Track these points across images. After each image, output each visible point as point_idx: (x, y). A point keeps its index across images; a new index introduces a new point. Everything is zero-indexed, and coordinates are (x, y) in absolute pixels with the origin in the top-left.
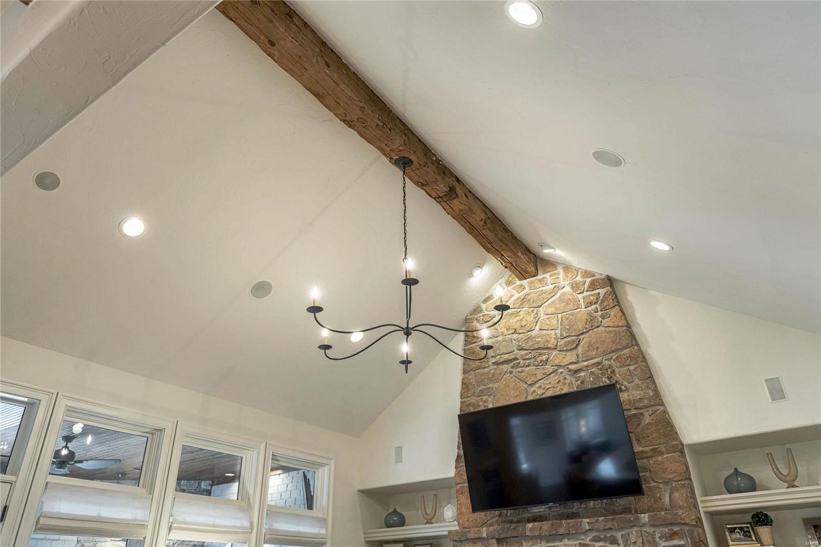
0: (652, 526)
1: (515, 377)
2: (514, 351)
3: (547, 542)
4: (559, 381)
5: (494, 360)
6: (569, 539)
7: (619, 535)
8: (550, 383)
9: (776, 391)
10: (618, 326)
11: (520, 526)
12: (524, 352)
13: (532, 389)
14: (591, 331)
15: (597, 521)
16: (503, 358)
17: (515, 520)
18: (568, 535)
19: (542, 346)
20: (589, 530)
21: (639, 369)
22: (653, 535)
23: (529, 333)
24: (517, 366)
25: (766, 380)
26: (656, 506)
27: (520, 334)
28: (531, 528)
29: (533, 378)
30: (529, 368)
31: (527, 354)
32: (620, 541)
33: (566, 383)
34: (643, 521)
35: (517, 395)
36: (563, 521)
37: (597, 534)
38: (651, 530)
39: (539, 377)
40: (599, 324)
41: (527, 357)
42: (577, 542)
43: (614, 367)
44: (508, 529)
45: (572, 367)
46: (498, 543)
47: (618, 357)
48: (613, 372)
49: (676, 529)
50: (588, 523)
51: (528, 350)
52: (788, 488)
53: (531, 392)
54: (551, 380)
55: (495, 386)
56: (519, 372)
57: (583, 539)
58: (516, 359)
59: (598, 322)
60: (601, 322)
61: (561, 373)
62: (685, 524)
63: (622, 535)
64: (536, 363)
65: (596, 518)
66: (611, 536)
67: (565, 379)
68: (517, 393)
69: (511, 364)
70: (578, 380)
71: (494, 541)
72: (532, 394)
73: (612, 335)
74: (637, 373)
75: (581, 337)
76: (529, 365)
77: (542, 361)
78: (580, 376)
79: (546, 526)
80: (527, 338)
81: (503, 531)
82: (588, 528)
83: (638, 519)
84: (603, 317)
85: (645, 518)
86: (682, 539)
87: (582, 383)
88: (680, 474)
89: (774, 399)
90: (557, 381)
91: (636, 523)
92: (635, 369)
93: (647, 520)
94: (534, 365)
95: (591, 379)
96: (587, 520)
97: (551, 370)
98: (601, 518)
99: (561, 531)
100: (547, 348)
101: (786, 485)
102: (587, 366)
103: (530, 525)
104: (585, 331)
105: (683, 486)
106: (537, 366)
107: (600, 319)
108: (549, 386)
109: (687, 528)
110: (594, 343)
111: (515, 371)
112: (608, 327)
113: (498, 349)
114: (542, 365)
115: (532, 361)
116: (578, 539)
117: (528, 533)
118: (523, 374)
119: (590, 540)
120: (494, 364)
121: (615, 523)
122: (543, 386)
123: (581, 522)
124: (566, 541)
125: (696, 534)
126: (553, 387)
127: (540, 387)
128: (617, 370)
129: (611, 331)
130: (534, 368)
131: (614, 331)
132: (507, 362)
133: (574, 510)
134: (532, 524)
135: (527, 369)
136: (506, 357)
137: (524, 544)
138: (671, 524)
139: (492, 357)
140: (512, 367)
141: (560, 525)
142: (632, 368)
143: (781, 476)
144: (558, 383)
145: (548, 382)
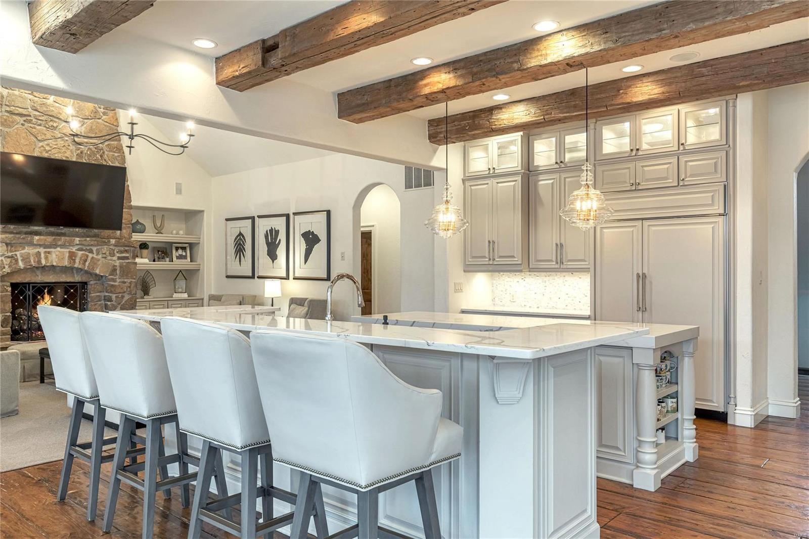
0: (116, 246)
1: (27, 130)
2: (28, 109)
3: (44, 248)
4: (64, 146)
5: (8, 109)
6: (61, 248)
7: (94, 249)
8: (56, 145)
9: (179, 191)
10: (113, 125)
11: (28, 237)
12: (37, 113)
13: (41, 144)
14: (93, 120)
15: (85, 240)
16: (17, 110)
17: (15, 231)
18: (62, 246)
19: (55, 115)
20: (79, 244)
21: (120, 157)
22: (114, 250)
23: (44, 100)
24: (30, 121)
25: (176, 183)
26: (112, 235)
27: (35, 97)
28: (38, 240)
29: (43, 137)
30: (40, 127)
31: (40, 116)
32: (95, 252)
33: (69, 149)
34: (111, 243)
35: (27, 144)
36: (63, 238)
37: (81, 247)
38: (113, 248)
39: (48, 136)
40: (100, 117)
41: (40, 118)
42: (68, 250)
43: (105, 150)
44: (19, 238)
45: (76, 139)
46: (7, 246)
47: (109, 144)
48: (104, 153)
49: (127, 248)
50: (79, 241)
51: (42, 113)
52: (157, 233)
53: (39, 146)
54: (58, 143)
55: (6, 130)
56: (31, 127)
57: (71, 249)
58: (30, 116)
59: (100, 115)
60: (102, 117)
61: (67, 140)
62: (133, 247)
63: (97, 249)
64: (47, 126)
65: (84, 239)
66: (90, 249)
67: (69, 146)
68: (27, 143)
69: (25, 118)
70: (79, 150)
71: (4, 244)
72: (40, 148)
73: (108, 129)
74: (119, 159)
75: (86, 121)
76: (40, 125)
77: (52, 126)
78: (80, 148)
79: (50, 239)
80: (41, 103)
81: (14, 239)
82: (78, 243)
83: (109, 241)
84: (104, 114)
85: (113, 241)
86: (128, 253)
87: (81, 153)
88: (129, 221)
89: (177, 193)
90: (63, 145)
91: (108, 244)
92: (118, 156)
93: (114, 243)
94: (45, 126)
95: (88, 153)
96: (78, 239)
97: (60, 136)
98: (88, 239)
99: (60, 243)
100: (57, 118)
101: (157, 231)
102: (87, 143)
103: (37, 238)
104: (90, 117)
105: (129, 227)
106: (47, 128)
107: (101, 114)
108: (55, 147)
109: (132, 249)
110: (94, 129)
111: (26, 124)
112: (106, 122)
113: (13, 101)
114: (52, 129)
115: (44, 123)
116: (68, 249)
117: (35, 243)
118: (34, 130)
119: (76, 250)
120: (7, 111)
121: (96, 242)
122: (51, 145)
123: (74, 239)
124: (59, 249)
125: (136, 252)
126: (59, 148)
127: (48, 145)
128: (106, 153)
129: (107, 126)
130: (45, 129)
131: (110, 126)
132: (21, 115)
133: (63, 231)
134: (38, 237)
135: (38, 127)
136: (21, 111)
137: (27, 248)
138: (126, 246)
139: (6, 105)
140: (24, 121)
141: (60, 240)
142: (116, 155)
143: (156, 227)
144: (63, 147)
145: (55, 143)
